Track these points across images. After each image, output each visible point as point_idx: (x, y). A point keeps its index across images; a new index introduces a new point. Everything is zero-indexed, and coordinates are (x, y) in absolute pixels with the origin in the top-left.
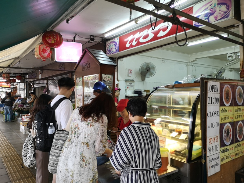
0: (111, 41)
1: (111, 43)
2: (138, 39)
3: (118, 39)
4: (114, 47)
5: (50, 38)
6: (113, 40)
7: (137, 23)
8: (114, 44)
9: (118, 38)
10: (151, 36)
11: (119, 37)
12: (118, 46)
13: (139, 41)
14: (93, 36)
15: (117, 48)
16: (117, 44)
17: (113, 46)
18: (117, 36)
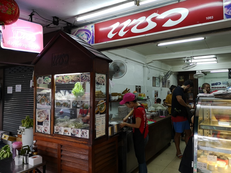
0: (79, 28)
1: (79, 31)
2: (129, 28)
3: (92, 27)
4: (85, 36)
5: (5, 5)
6: (83, 28)
7: (138, 5)
8: (85, 33)
9: (93, 25)
10: (152, 25)
11: (95, 25)
12: (93, 36)
13: (130, 31)
14: (57, 18)
15: (90, 38)
16: (90, 33)
17: (83, 36)
18: (91, 23)
